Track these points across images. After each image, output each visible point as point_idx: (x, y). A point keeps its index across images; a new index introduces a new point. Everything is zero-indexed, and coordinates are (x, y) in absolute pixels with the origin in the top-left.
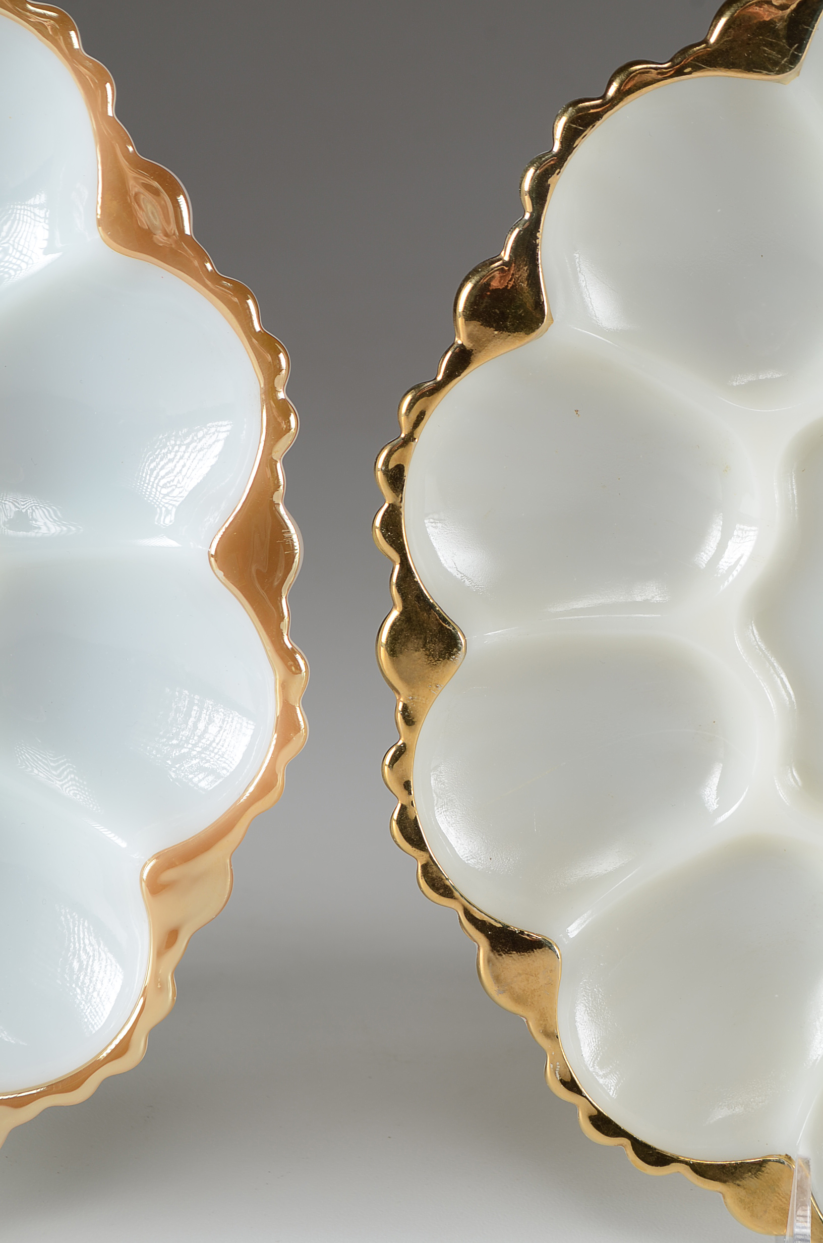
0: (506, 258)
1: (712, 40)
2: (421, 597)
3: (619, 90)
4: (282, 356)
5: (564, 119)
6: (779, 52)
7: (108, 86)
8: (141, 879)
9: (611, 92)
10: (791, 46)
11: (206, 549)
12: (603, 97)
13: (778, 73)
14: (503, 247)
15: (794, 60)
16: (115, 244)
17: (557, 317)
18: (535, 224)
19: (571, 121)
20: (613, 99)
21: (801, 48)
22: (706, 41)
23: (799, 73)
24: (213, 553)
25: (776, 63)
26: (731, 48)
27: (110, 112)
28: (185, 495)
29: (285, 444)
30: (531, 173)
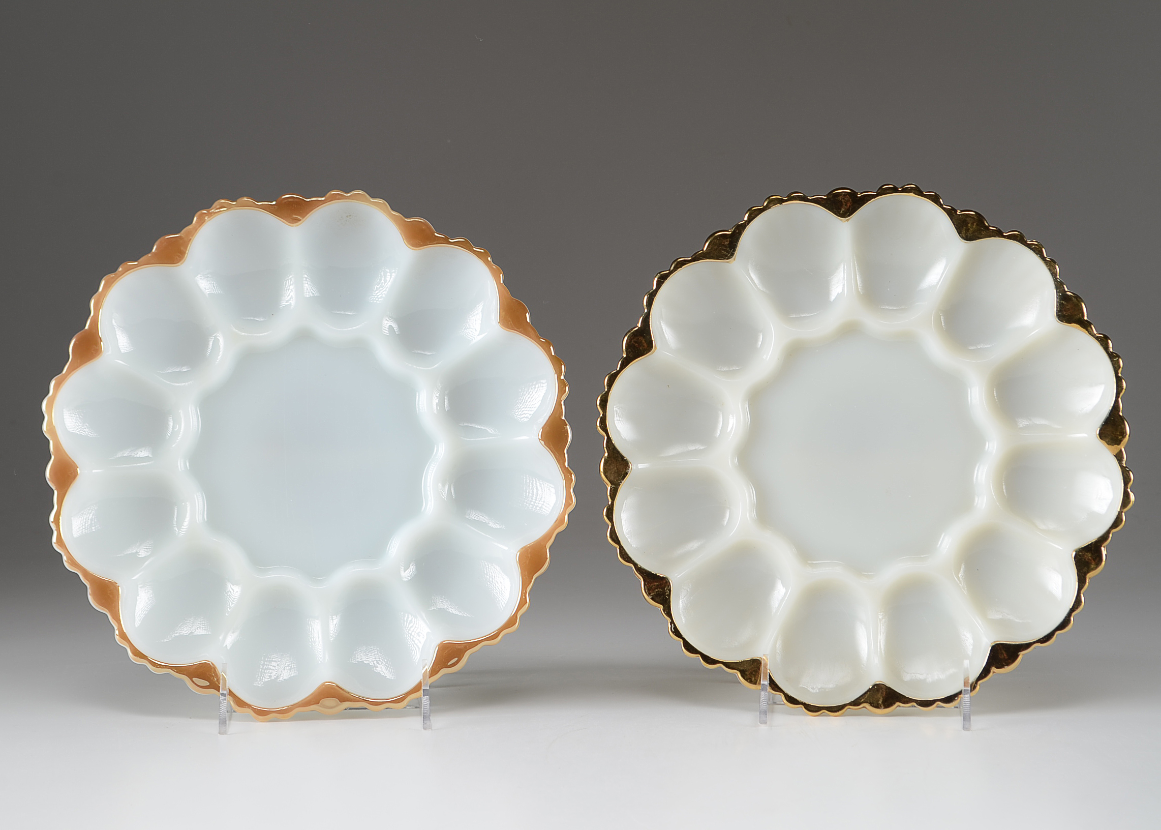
0: (639, 326)
1: (705, 249)
2: (615, 448)
3: (674, 267)
4: (563, 366)
5: (656, 279)
6: (727, 252)
7: (501, 275)
8: (517, 562)
9: (672, 268)
10: (731, 250)
11: (537, 438)
12: (669, 270)
13: (728, 259)
14: (638, 323)
15: (732, 255)
16: (504, 328)
17: (658, 347)
18: (648, 314)
19: (659, 278)
20: (673, 270)
21: (734, 251)
22: (703, 250)
23: (735, 259)
24: (540, 438)
25: (726, 256)
26: (711, 251)
27: (502, 282)
28: (537, 406)
29: (564, 397)
30: (646, 297)
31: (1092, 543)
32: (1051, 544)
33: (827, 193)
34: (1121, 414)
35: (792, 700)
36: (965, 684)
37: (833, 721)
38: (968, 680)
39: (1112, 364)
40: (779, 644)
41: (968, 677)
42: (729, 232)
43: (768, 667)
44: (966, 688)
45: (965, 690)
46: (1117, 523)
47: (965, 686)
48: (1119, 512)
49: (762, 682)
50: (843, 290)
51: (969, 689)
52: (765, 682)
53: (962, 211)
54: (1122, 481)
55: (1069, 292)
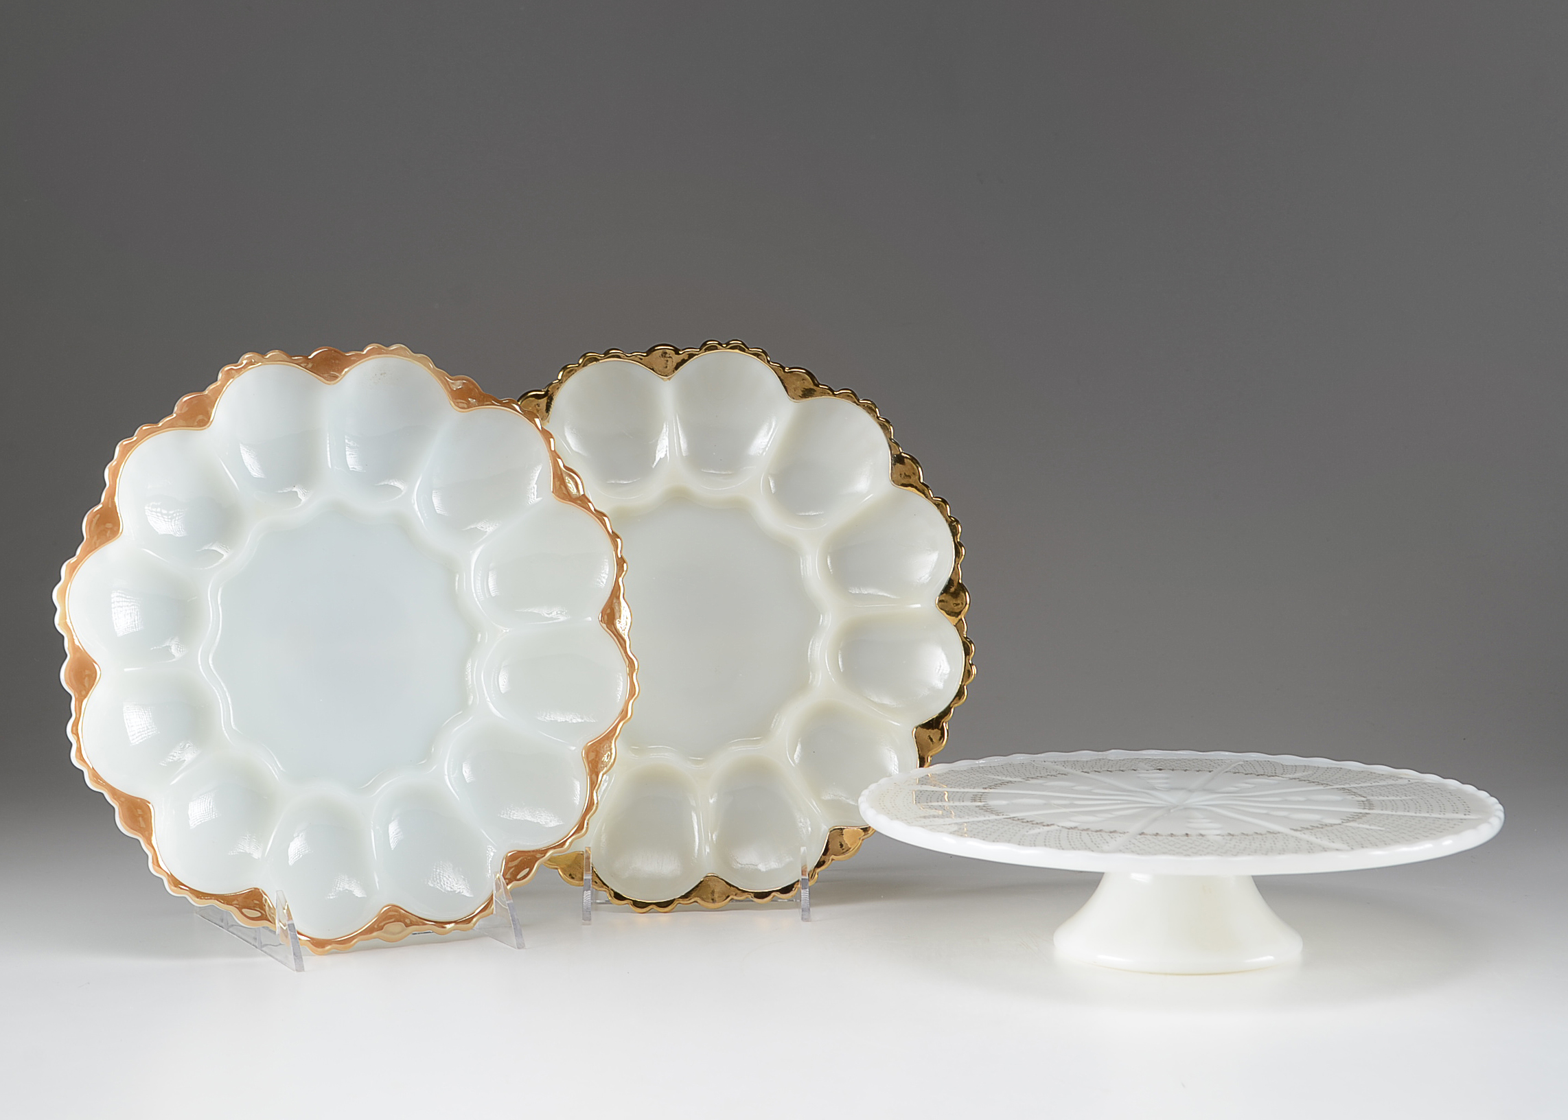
21: (548, 412)
31: (933, 719)
32: (891, 722)
33: (647, 349)
34: (960, 581)
35: (618, 897)
36: (803, 873)
37: (662, 918)
38: (806, 868)
39: (951, 529)
40: (603, 839)
41: (806, 865)
42: (541, 391)
43: (591, 860)
44: (804, 877)
45: (802, 879)
46: (960, 694)
47: (802, 874)
48: (961, 685)
49: (584, 878)
50: (666, 455)
51: (807, 877)
52: (588, 877)
53: (790, 369)
54: (963, 652)
55: (905, 453)
